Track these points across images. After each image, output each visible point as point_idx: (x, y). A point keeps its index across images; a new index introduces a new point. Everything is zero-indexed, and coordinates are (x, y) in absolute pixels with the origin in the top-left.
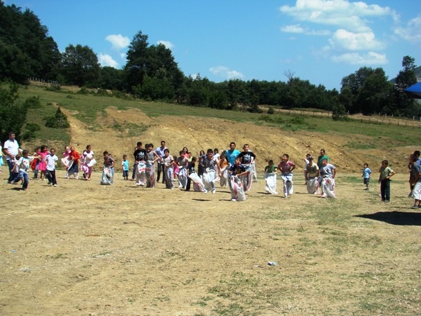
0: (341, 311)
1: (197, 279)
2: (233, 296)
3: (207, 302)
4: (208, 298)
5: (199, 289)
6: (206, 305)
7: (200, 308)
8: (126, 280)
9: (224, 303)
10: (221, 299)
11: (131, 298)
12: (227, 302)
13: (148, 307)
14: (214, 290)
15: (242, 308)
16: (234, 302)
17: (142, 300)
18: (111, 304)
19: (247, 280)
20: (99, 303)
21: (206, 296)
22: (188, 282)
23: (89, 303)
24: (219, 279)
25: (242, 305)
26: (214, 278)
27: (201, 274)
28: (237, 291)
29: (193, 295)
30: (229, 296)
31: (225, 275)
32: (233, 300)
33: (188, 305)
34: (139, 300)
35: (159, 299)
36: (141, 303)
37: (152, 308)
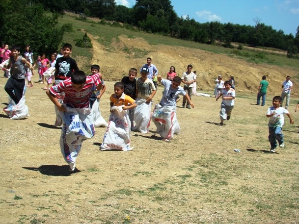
0: (285, 182)
1: (185, 155)
2: (210, 167)
3: (193, 169)
4: (194, 167)
5: (187, 161)
6: (192, 170)
7: (188, 172)
8: (138, 151)
9: (204, 170)
10: (202, 168)
11: (142, 162)
12: (206, 170)
13: (153, 168)
14: (198, 162)
15: (216, 174)
16: (211, 170)
17: (149, 163)
18: (129, 163)
19: (220, 159)
20: (121, 163)
21: (192, 165)
22: (179, 156)
23: (115, 162)
24: (200, 156)
25: (216, 172)
26: (197, 156)
27: (188, 152)
28: (213, 164)
29: (184, 164)
30: (207, 167)
31: (205, 155)
32: (210, 169)
33: (180, 169)
34: (147, 163)
35: (161, 164)
36: (149, 165)
37: (157, 168)
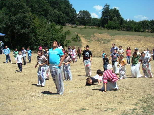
1: (133, 96)
2: (148, 102)
3: (138, 104)
4: (138, 103)
5: (134, 100)
6: (137, 105)
7: (135, 106)
8: (107, 96)
9: (144, 105)
10: (143, 103)
11: (109, 102)
12: (145, 105)
13: (115, 105)
14: (140, 100)
15: (151, 107)
16: (148, 105)
17: (113, 103)
18: (102, 104)
19: (153, 97)
20: (98, 104)
21: (137, 102)
22: (130, 97)
23: (94, 104)
24: (142, 96)
25: (151, 106)
26: (140, 96)
27: (135, 94)
28: (149, 101)
29: (132, 102)
30: (146, 102)
31: (144, 95)
32: (148, 104)
33: (130, 105)
34: (112, 103)
35: (120, 103)
36: (113, 104)
37: (117, 106)
